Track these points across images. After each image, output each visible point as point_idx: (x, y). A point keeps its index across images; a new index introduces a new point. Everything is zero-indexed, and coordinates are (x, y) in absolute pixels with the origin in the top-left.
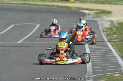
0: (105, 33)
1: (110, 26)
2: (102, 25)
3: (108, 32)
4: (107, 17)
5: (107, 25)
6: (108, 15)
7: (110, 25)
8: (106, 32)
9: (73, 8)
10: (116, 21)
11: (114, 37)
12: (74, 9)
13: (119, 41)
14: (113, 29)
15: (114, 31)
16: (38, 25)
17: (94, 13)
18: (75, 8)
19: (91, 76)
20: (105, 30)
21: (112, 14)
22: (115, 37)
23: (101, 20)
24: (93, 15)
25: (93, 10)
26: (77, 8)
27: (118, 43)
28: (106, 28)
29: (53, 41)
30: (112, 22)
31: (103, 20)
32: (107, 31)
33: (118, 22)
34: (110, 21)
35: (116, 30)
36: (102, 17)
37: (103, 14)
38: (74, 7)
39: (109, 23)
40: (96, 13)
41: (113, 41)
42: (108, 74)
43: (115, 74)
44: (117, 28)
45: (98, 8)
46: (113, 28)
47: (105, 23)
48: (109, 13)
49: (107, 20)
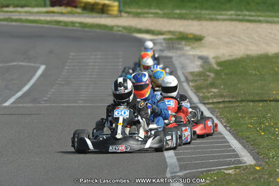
0: (191, 84)
1: (201, 69)
2: (183, 67)
3: (198, 83)
4: (193, 48)
5: (195, 67)
6: (196, 44)
7: (202, 66)
8: (192, 81)
9: (115, 28)
10: (214, 58)
11: (212, 94)
12: (119, 31)
13: (224, 102)
14: (208, 76)
15: (210, 80)
16: (43, 68)
17: (165, 39)
18: (120, 29)
19: (178, 174)
20: (190, 78)
21: (203, 41)
22: (214, 92)
23: (180, 56)
24: (161, 43)
25: (160, 33)
26: (124, 28)
27: (221, 105)
28: (192, 73)
29: (80, 102)
30: (204, 59)
31: (184, 55)
32: (196, 81)
33: (219, 60)
34: (200, 58)
35: (214, 79)
36: (182, 49)
37: (183, 42)
38: (118, 26)
39: (199, 63)
40: (169, 39)
41: (211, 101)
42: (214, 170)
43: (227, 169)
44: (217, 73)
45: (172, 29)
46: (208, 73)
47: (188, 61)
48: (198, 39)
49: (194, 56)
